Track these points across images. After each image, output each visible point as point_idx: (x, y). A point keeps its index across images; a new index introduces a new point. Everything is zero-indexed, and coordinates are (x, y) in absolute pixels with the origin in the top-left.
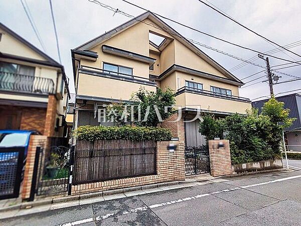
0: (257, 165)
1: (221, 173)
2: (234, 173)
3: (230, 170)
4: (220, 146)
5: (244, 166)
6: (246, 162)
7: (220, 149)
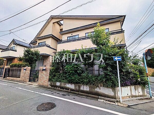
0: (71, 86)
1: (41, 84)
2: (49, 86)
3: (47, 83)
4: (43, 70)
5: (58, 84)
6: (60, 81)
7: (44, 71)
